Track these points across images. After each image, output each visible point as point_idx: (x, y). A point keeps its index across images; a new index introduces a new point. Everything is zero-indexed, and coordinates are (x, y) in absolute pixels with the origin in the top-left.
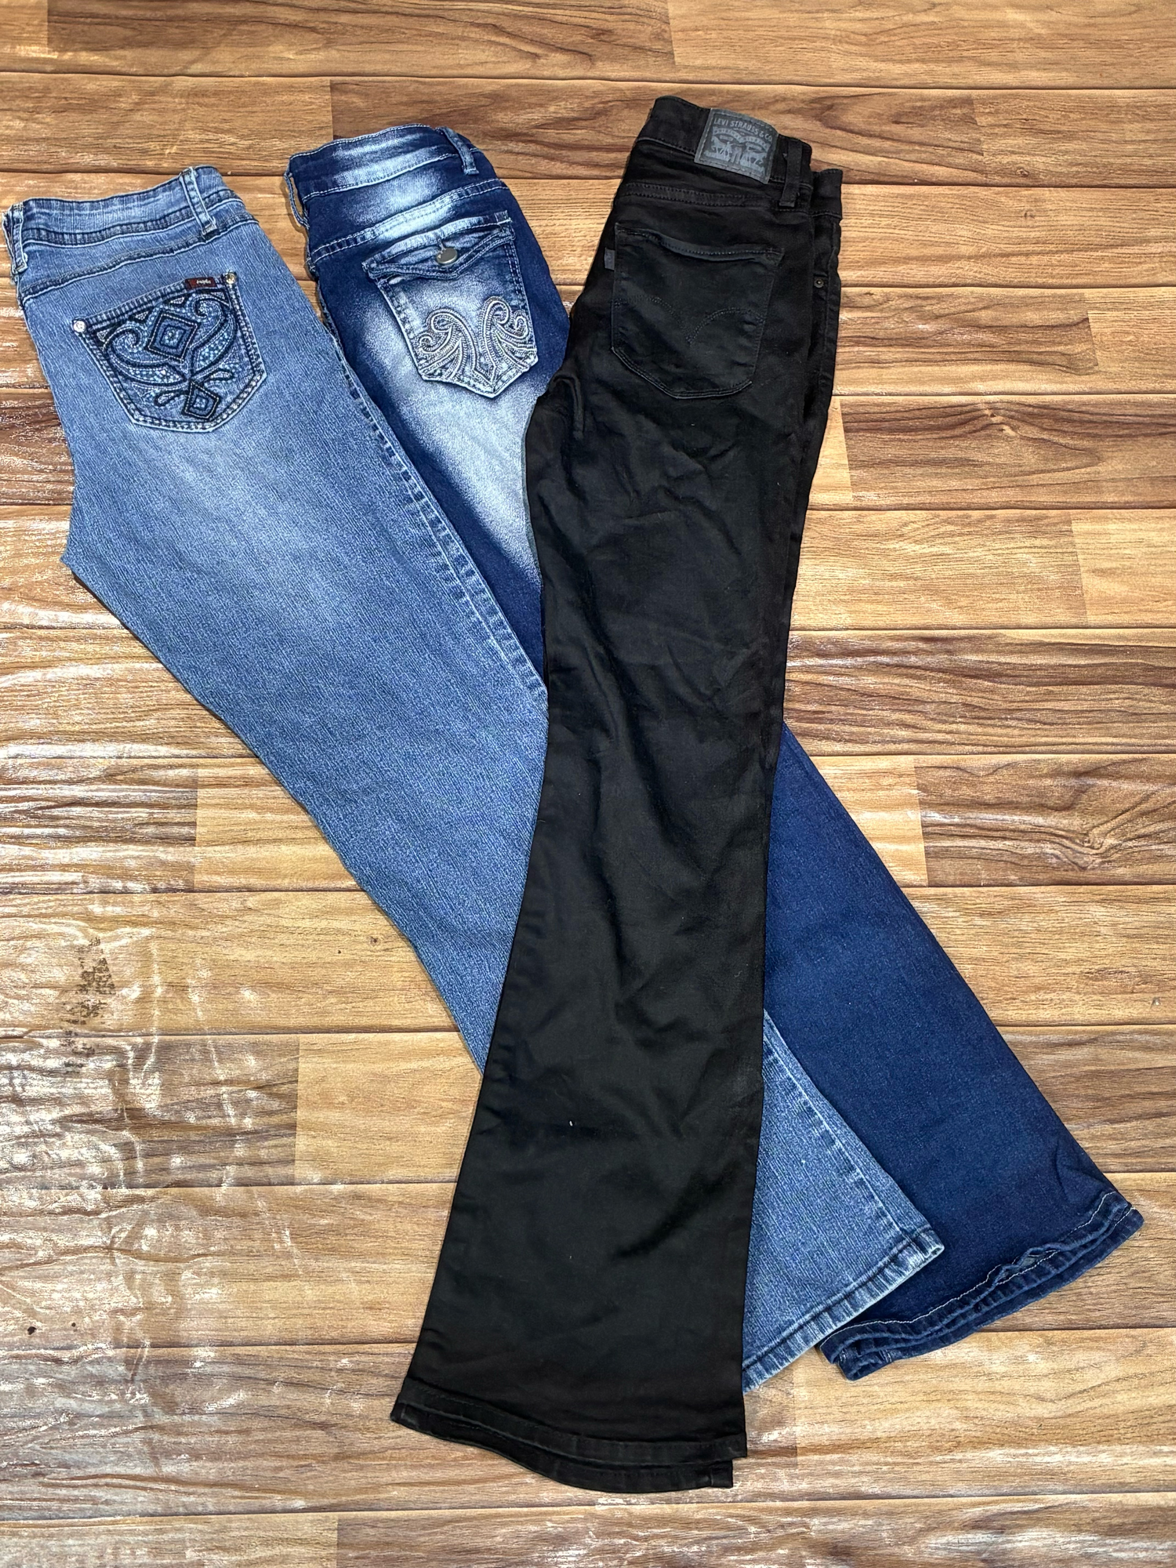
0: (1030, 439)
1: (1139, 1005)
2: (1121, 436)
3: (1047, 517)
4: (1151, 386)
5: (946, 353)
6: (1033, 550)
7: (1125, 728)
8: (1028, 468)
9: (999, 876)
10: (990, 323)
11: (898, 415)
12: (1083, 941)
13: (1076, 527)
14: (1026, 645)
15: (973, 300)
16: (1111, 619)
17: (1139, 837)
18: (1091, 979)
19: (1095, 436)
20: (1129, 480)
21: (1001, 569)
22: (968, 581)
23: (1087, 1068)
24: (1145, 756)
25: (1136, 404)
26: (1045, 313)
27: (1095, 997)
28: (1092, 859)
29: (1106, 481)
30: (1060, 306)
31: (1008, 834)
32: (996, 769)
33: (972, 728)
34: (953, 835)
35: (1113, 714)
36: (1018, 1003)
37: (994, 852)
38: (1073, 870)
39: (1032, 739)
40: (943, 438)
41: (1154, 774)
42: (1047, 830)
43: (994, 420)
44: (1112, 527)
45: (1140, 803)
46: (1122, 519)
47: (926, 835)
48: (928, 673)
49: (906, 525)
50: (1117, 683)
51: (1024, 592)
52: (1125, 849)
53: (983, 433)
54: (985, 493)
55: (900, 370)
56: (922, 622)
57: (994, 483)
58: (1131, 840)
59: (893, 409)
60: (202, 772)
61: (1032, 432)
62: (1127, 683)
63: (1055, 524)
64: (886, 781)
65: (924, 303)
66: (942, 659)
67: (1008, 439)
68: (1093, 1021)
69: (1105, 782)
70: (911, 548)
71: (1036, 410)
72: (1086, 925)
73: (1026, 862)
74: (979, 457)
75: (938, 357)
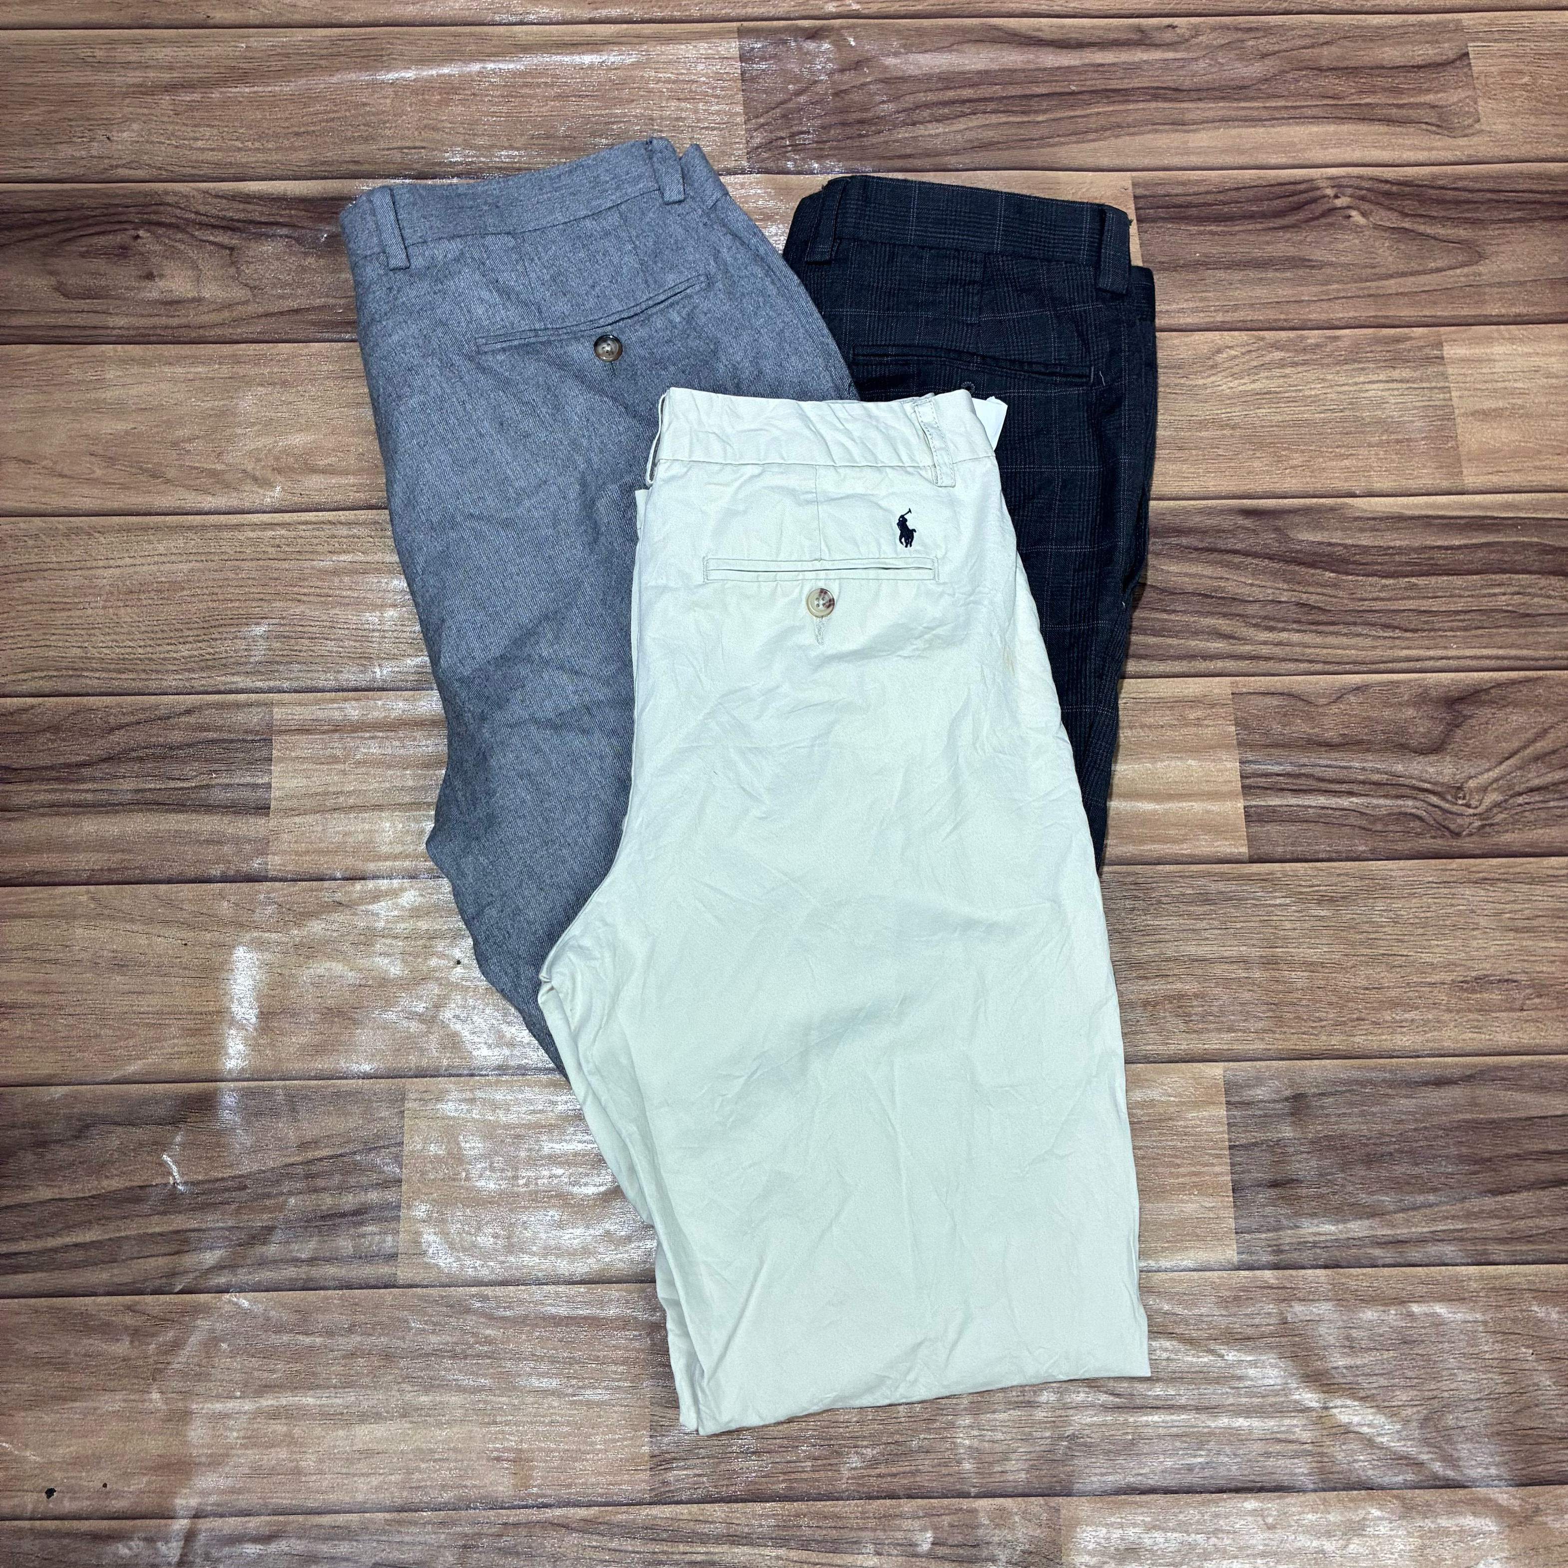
0: (1386, 229)
1: (1531, 1027)
2: (1510, 221)
3: (1410, 338)
4: (1551, 151)
5: (1275, 108)
6: (1391, 385)
7: (1513, 634)
8: (1383, 270)
9: (1342, 846)
10: (1335, 64)
11: (1210, 198)
12: (1455, 937)
13: (1449, 351)
14: (1381, 519)
15: (1312, 32)
16: (1495, 480)
17: (1532, 790)
18: (1466, 990)
19: (1474, 222)
20: (1522, 284)
21: (1347, 413)
22: (1304, 430)
23: (1461, 1116)
24: (1541, 673)
25: (1530, 176)
26: (1409, 47)
27: (1471, 1016)
28: (1467, 820)
29: (1490, 285)
30: (1430, 38)
31: (1355, 788)
32: (1340, 696)
33: (1308, 638)
34: (1282, 790)
35: (1499, 616)
36: (1366, 1025)
37: (1338, 813)
38: (1442, 837)
39: (1389, 653)
40: (1270, 229)
41: (1554, 699)
42: (1407, 782)
43: (1339, 203)
44: (1498, 350)
45: (1534, 741)
46: (1512, 340)
47: (1247, 790)
48: (1249, 560)
49: (1219, 351)
50: (1504, 571)
51: (1380, 444)
52: (1513, 807)
53: (1323, 221)
54: (1325, 305)
55: (1212, 133)
56: (1242, 488)
57: (1338, 291)
58: (1520, 794)
59: (1202, 189)
60: (278, 713)
61: (1390, 219)
62: (1517, 572)
63: (1420, 348)
64: (1192, 715)
65: (1246, 36)
66: (1268, 539)
67: (1357, 229)
68: (1468, 1049)
69: (1486, 712)
70: (1227, 385)
71: (1395, 188)
72: (1459, 916)
73: (1379, 827)
74: (1318, 254)
75: (1265, 114)
